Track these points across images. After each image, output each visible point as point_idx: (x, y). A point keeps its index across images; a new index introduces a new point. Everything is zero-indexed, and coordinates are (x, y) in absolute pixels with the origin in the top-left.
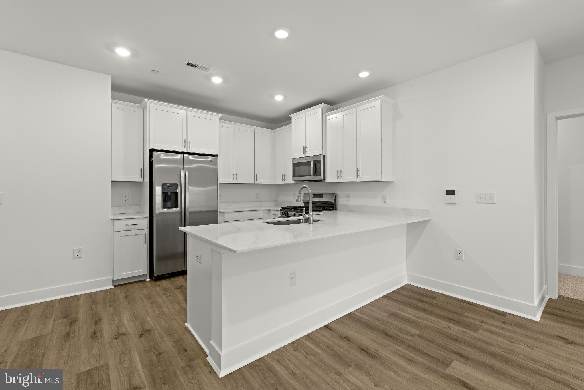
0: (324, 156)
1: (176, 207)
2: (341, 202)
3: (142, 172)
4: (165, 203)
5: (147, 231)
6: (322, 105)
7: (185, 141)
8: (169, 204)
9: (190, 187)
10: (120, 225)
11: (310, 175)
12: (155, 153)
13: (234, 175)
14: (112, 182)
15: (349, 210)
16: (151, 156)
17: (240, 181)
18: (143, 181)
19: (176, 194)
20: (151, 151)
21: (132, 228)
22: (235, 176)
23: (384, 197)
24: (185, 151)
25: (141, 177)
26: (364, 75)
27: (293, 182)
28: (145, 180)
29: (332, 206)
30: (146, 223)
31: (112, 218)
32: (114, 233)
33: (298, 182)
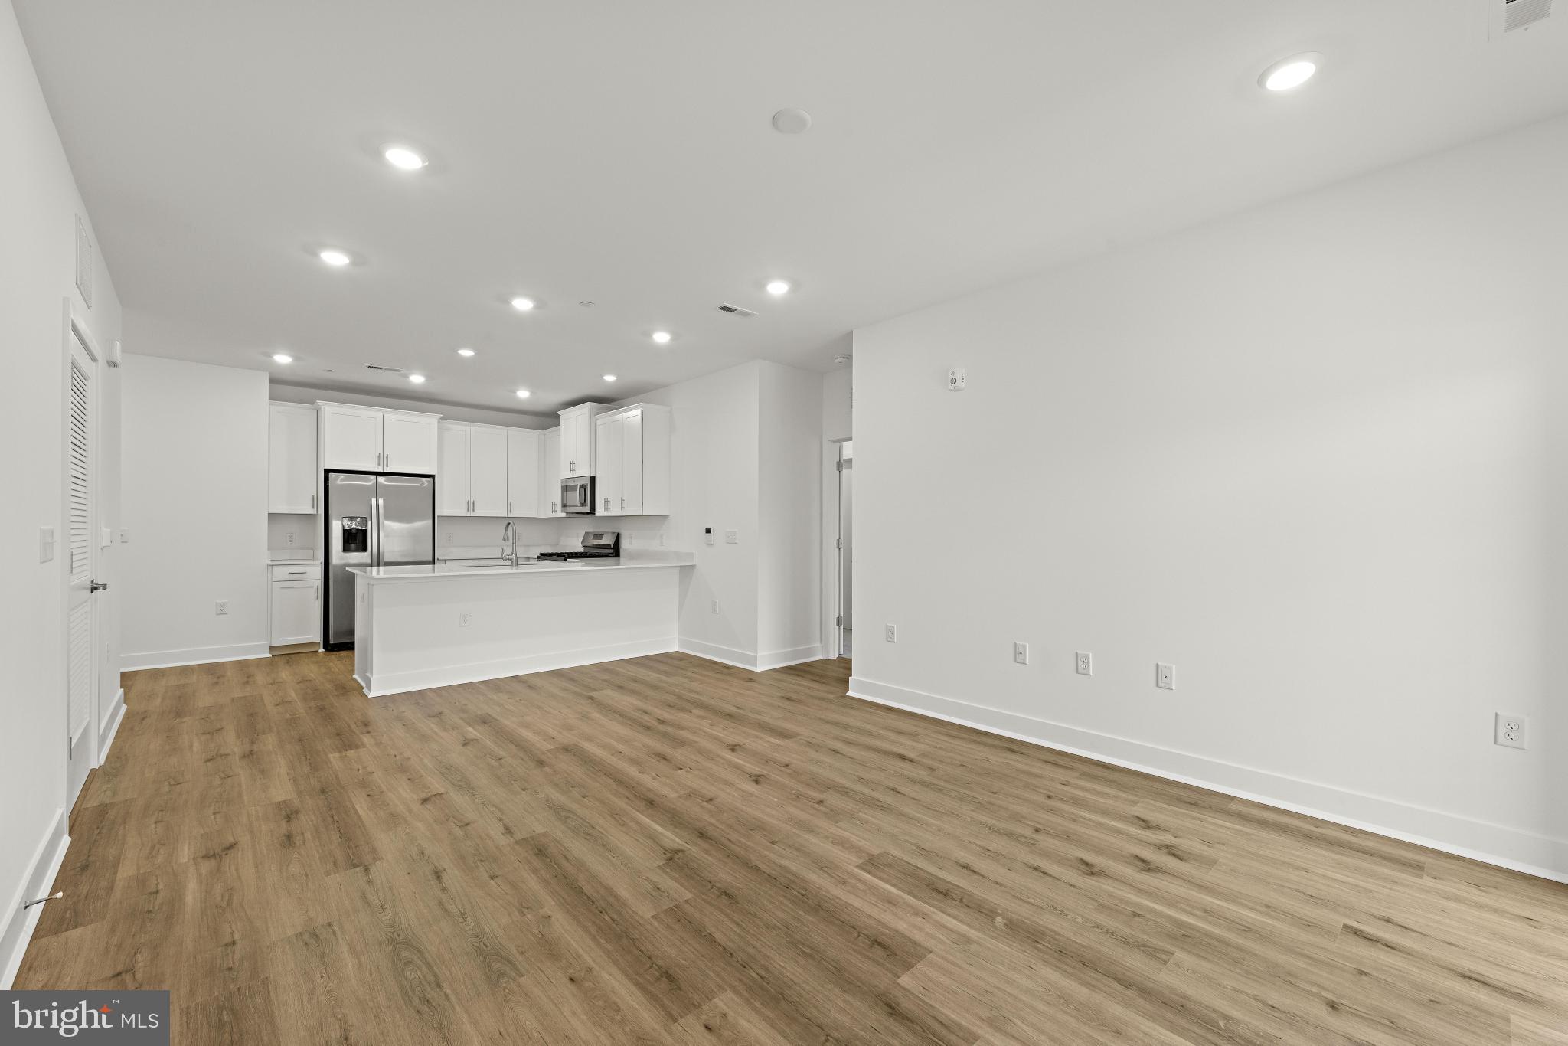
0: (593, 479)
1: (364, 549)
2: (625, 545)
3: (315, 500)
4: (346, 545)
5: (320, 583)
6: (588, 404)
7: (379, 457)
8: (353, 546)
9: (386, 522)
10: (281, 573)
11: (576, 506)
12: (332, 475)
13: (468, 503)
14: (270, 514)
15: (636, 556)
16: (326, 479)
17: (479, 513)
18: (315, 513)
19: (365, 531)
20: (327, 472)
21: (299, 578)
22: (471, 505)
23: (661, 537)
24: (380, 470)
25: (313, 508)
26: (610, 378)
27: (564, 515)
28: (319, 512)
29: (614, 551)
30: (317, 572)
31: (270, 563)
32: (272, 584)
33: (571, 515)
